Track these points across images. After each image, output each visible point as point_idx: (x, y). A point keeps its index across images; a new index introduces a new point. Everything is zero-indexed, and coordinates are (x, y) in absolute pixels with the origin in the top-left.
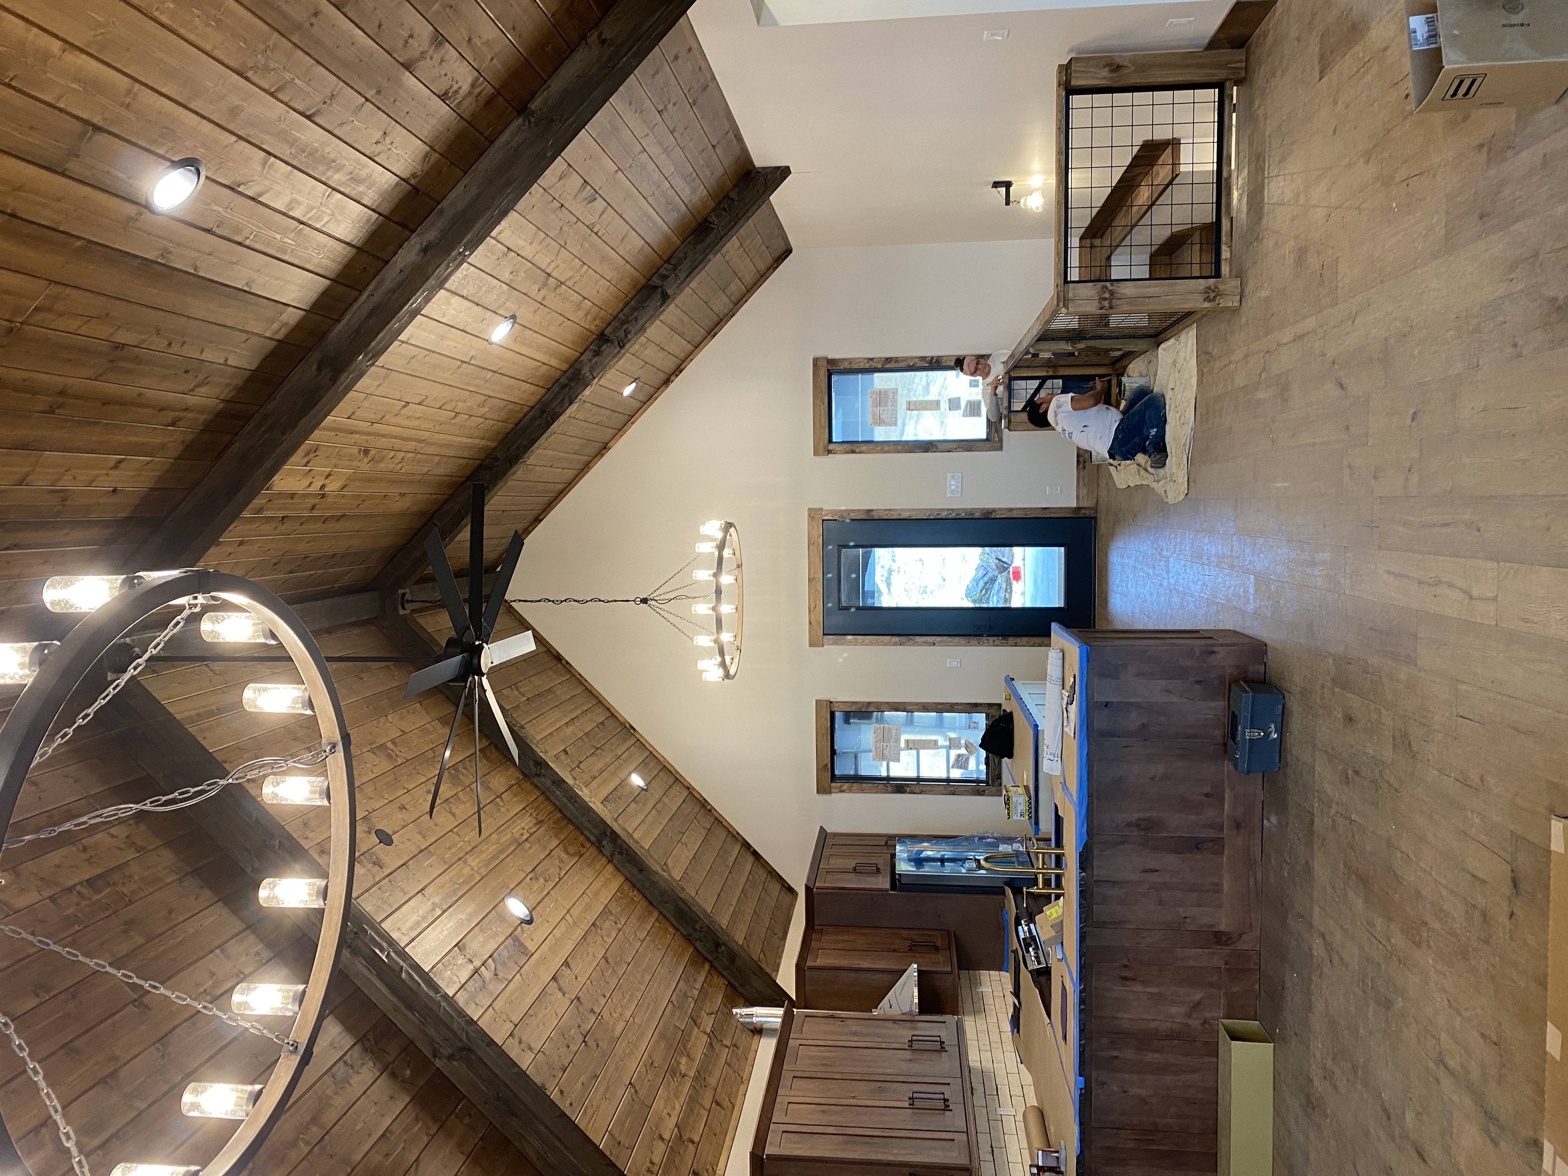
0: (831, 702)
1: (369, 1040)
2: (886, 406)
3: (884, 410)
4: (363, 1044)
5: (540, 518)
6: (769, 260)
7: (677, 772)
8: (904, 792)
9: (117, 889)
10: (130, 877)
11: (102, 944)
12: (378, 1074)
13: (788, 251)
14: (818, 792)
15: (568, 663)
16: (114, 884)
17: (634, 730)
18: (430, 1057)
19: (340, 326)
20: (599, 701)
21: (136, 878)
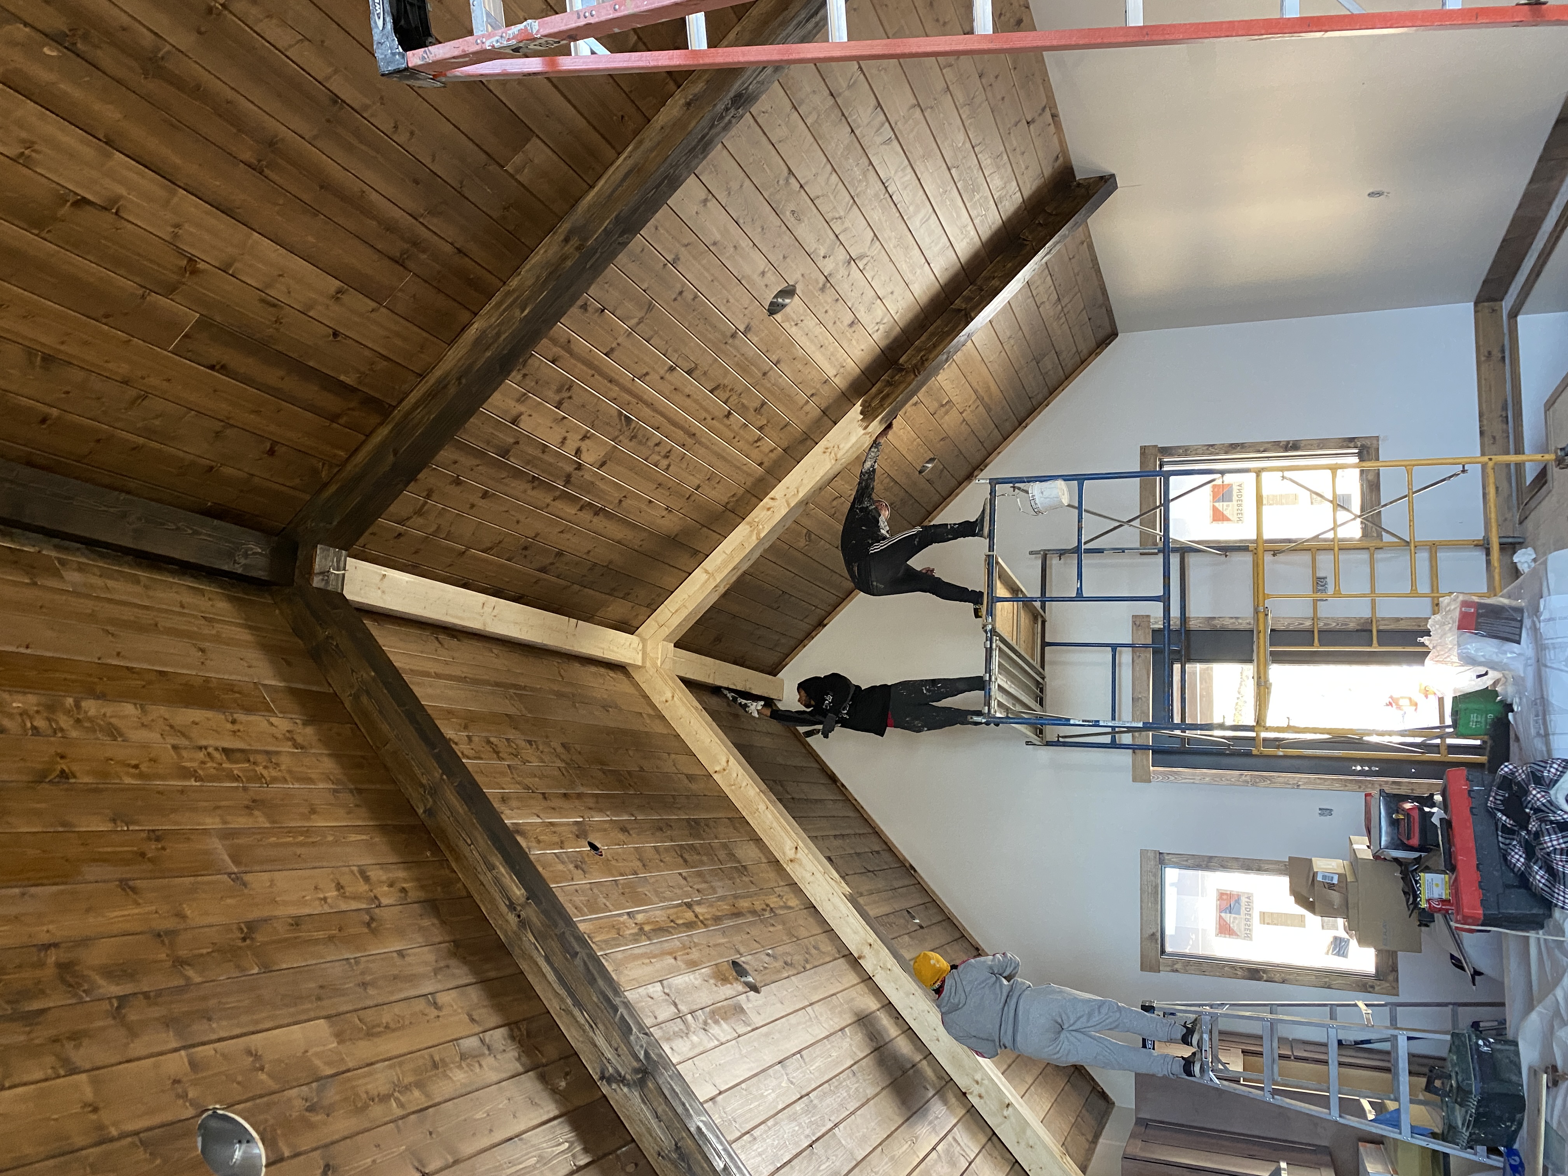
0: (1160, 853)
1: (519, 1029)
2: (1231, 500)
3: (1228, 506)
4: (511, 1030)
5: (825, 622)
6: (1093, 344)
7: (965, 929)
8: (1259, 979)
9: (257, 769)
10: (277, 764)
11: (218, 807)
12: (521, 1069)
13: (1114, 335)
14: (1142, 970)
15: (843, 785)
16: (254, 763)
17: (915, 871)
18: (596, 1077)
19: (593, 193)
20: (877, 833)
21: (283, 767)
